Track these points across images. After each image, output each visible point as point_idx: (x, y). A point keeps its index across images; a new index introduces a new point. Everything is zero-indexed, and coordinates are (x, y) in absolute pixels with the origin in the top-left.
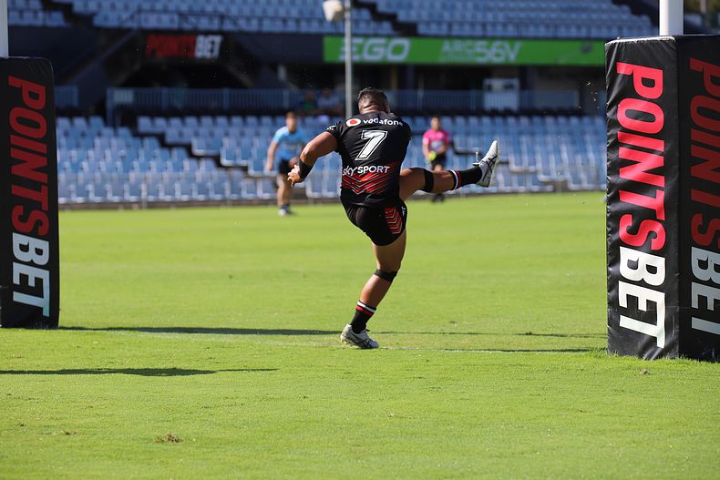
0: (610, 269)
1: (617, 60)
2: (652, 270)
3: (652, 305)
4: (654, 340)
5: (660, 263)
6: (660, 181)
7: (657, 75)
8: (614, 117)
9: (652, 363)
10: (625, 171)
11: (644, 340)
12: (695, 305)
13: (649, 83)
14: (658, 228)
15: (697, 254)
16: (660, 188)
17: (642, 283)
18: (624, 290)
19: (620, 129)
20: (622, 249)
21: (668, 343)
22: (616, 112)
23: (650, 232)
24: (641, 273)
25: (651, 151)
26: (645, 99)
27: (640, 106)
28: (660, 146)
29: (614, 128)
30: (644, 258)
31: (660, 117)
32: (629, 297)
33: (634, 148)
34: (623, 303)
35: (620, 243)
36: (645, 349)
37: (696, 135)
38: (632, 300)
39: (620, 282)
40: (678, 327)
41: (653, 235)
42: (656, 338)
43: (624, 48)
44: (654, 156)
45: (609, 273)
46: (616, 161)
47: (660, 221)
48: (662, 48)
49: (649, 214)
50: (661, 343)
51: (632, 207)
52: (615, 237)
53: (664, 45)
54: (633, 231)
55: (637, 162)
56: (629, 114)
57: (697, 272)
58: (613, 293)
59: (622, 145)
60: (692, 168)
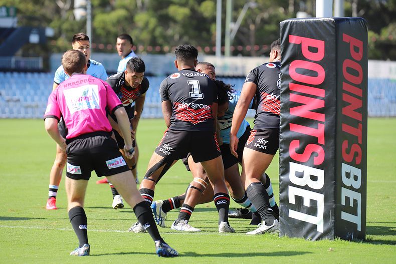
0: (282, 177)
1: (290, 33)
2: (314, 178)
3: (314, 203)
4: (315, 227)
5: (320, 174)
6: (321, 117)
7: (320, 45)
8: (287, 73)
9: (314, 243)
10: (294, 110)
11: (308, 227)
12: (343, 203)
13: (313, 50)
14: (319, 150)
15: (345, 168)
16: (321, 122)
17: (306, 188)
18: (292, 192)
19: (291, 81)
20: (291, 164)
21: (326, 228)
22: (288, 69)
23: (313, 153)
24: (306, 181)
25: (315, 97)
26: (310, 61)
27: (306, 65)
28: (322, 93)
29: (286, 80)
30: (308, 171)
31: (322, 73)
32: (296, 197)
33: (302, 94)
34: (292, 200)
35: (290, 159)
36: (308, 233)
37: (345, 86)
38: (299, 199)
39: (289, 186)
40: (333, 218)
41: (315, 154)
42: (317, 225)
43: (295, 26)
44: (317, 101)
45: (281, 180)
46: (287, 103)
47: (321, 145)
48: (324, 26)
49: (313, 140)
50: (321, 229)
51: (300, 135)
52: (286, 156)
53: (325, 24)
54: (301, 151)
55: (302, 104)
56: (298, 70)
57: (345, 181)
58: (284, 194)
59: (292, 92)
60: (343, 109)
